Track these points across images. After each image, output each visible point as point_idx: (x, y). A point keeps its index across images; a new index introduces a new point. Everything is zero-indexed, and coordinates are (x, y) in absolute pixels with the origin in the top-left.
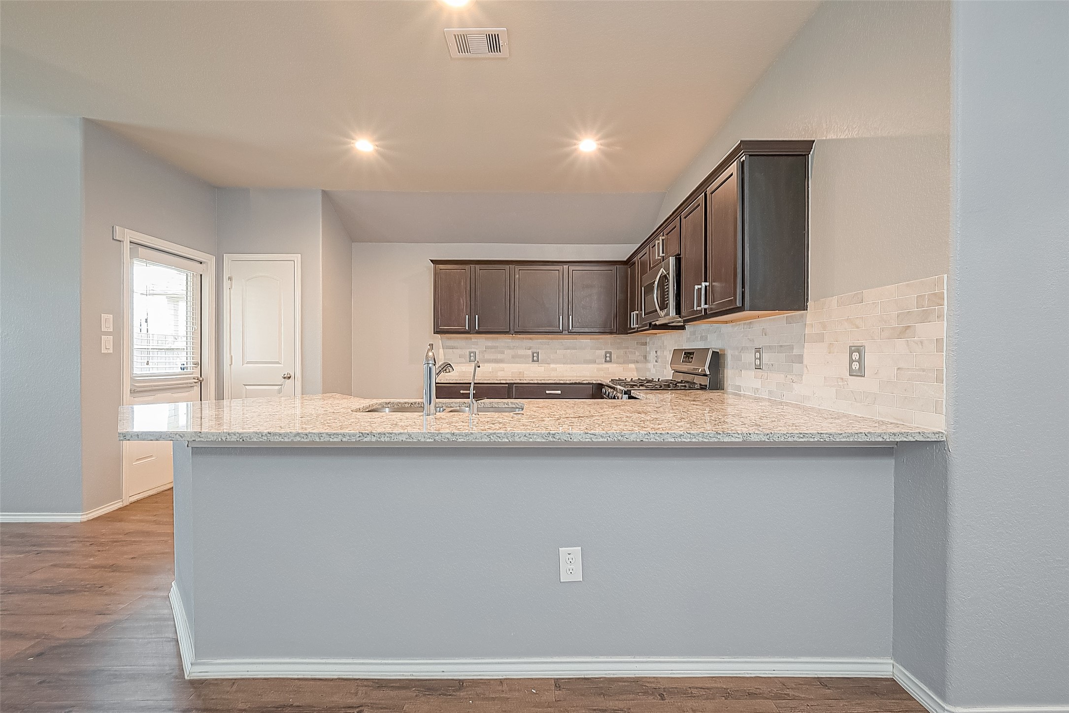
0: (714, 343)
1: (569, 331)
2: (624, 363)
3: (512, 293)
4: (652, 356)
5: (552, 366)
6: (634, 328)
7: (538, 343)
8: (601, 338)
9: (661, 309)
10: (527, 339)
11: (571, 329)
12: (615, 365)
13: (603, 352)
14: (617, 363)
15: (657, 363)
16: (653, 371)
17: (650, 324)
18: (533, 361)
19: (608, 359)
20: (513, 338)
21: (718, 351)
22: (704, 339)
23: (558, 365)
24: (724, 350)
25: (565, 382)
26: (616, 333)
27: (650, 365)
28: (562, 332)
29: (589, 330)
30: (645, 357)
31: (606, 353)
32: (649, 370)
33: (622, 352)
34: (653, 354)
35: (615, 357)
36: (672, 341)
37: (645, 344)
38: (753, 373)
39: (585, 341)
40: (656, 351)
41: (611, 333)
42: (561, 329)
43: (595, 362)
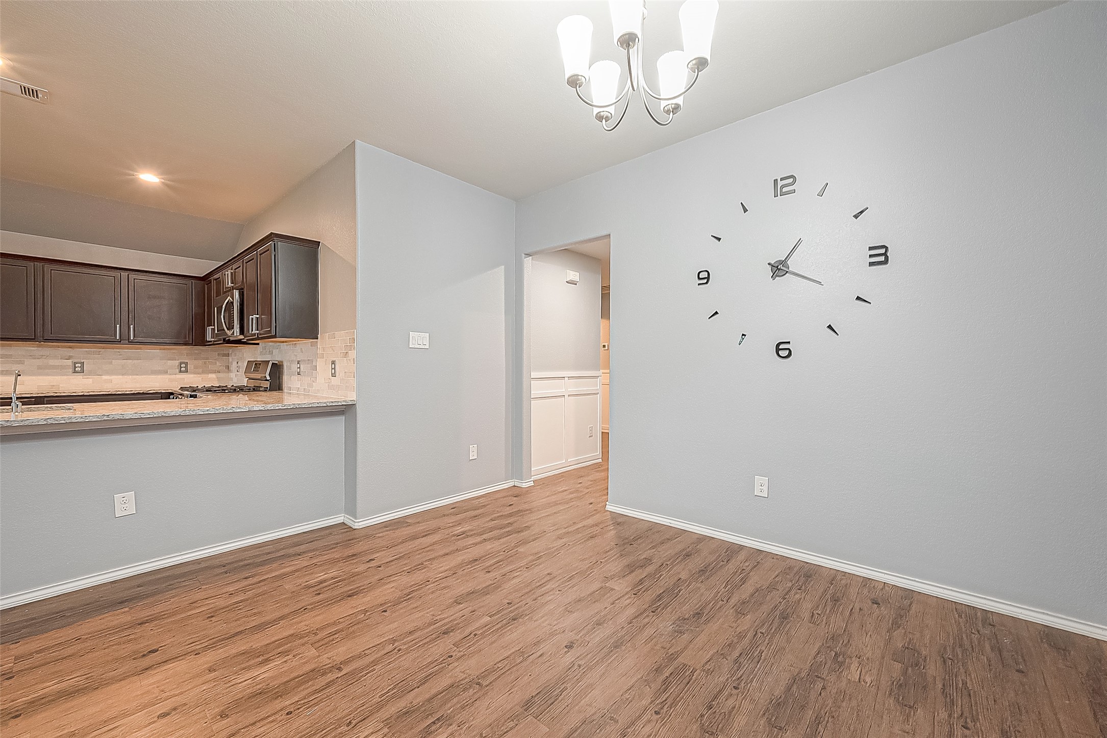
0: (276, 357)
1: (130, 341)
2: (203, 372)
3: (39, 296)
4: (234, 366)
5: (104, 377)
6: (211, 341)
7: (80, 352)
8: (174, 349)
9: (228, 329)
10: (65, 347)
11: (132, 339)
12: (192, 376)
13: (177, 363)
14: (195, 373)
15: (238, 373)
16: (235, 380)
17: (224, 340)
18: (75, 372)
19: (183, 369)
20: (39, 346)
21: (277, 362)
22: (271, 353)
23: (113, 377)
24: (282, 362)
25: (123, 392)
26: (192, 344)
27: (232, 375)
28: (120, 342)
29: (156, 340)
30: (228, 367)
31: (181, 363)
32: (231, 379)
33: (200, 362)
34: (235, 364)
35: (192, 368)
36: (249, 354)
37: (228, 355)
38: (296, 377)
39: (155, 351)
40: (237, 362)
41: (185, 344)
42: (118, 338)
43: (166, 372)
